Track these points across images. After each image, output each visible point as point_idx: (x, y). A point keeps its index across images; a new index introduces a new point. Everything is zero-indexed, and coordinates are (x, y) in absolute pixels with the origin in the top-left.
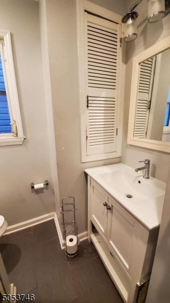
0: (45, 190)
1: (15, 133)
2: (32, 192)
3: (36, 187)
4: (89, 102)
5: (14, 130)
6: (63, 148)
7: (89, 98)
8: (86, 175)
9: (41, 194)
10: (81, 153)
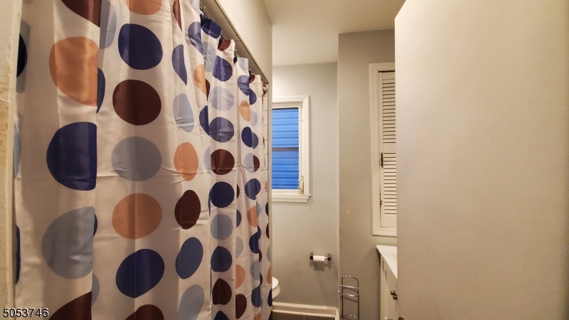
0: (326, 268)
1: (302, 189)
2: (311, 266)
3: (316, 258)
4: (384, 159)
5: (301, 186)
6: (348, 212)
7: (384, 156)
8: (379, 255)
9: (321, 272)
10: (372, 221)
